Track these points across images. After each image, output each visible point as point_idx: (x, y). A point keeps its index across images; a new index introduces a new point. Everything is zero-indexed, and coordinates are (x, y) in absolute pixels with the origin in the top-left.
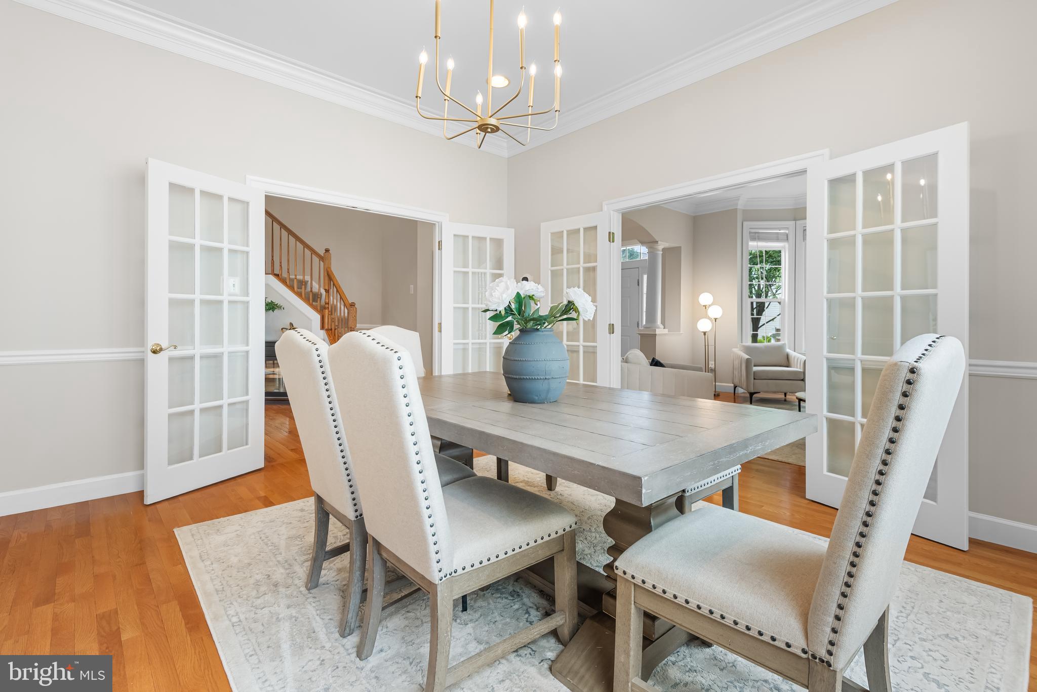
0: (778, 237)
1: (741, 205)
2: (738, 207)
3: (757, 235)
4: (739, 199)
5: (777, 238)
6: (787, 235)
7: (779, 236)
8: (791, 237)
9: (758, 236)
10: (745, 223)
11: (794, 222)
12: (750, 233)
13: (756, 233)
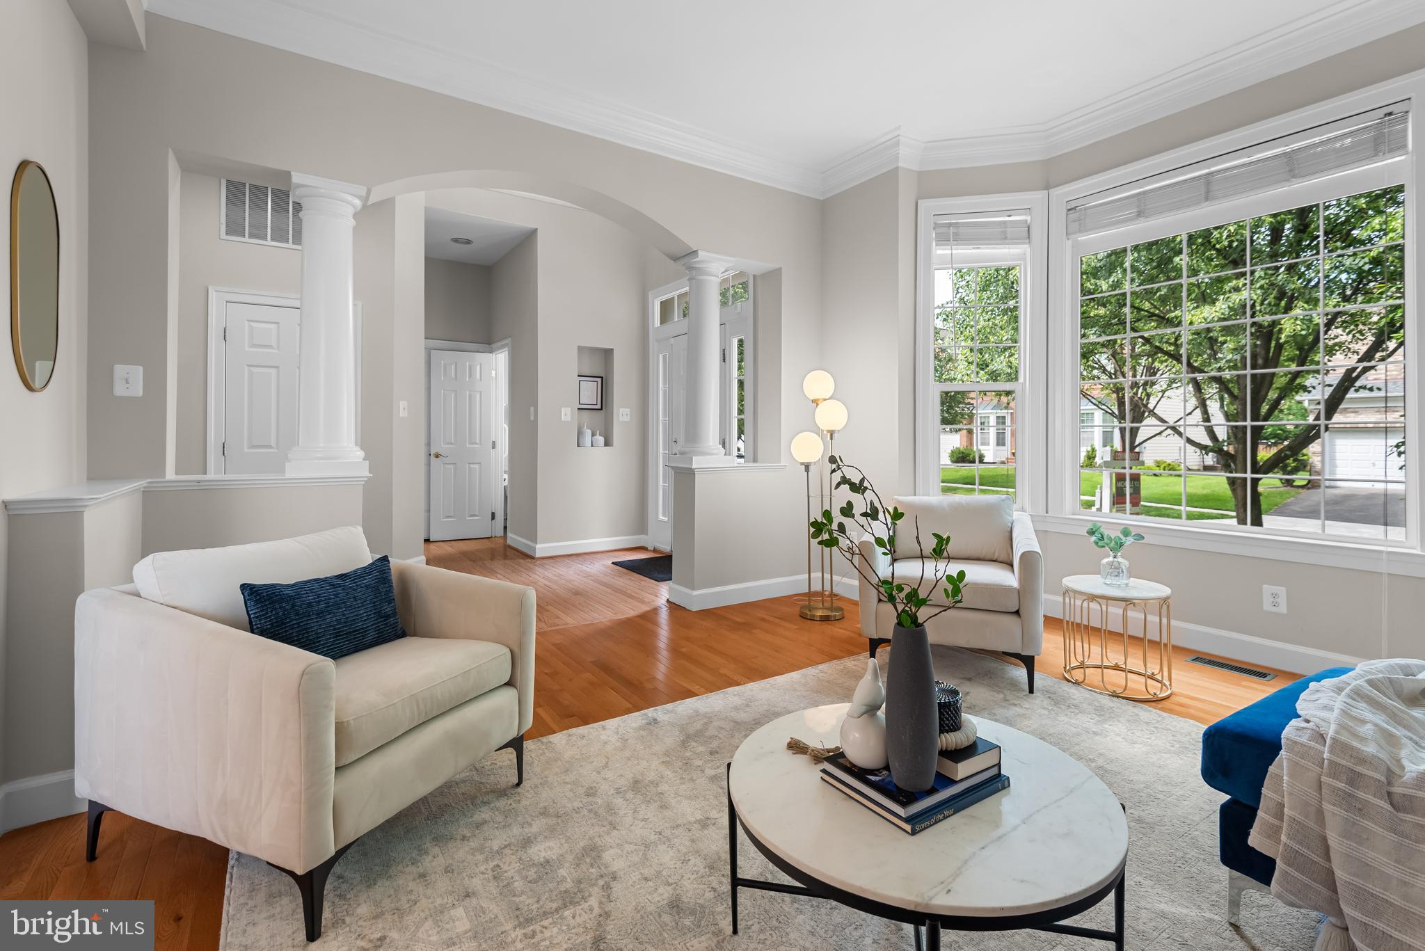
0: (1005, 232)
1: (908, 159)
2: (900, 165)
3: (952, 230)
4: (898, 144)
5: (1003, 235)
6: (1029, 227)
7: (1009, 230)
8: (1038, 233)
9: (955, 234)
10: (923, 204)
11: (1047, 191)
12: (936, 226)
13: (950, 225)
